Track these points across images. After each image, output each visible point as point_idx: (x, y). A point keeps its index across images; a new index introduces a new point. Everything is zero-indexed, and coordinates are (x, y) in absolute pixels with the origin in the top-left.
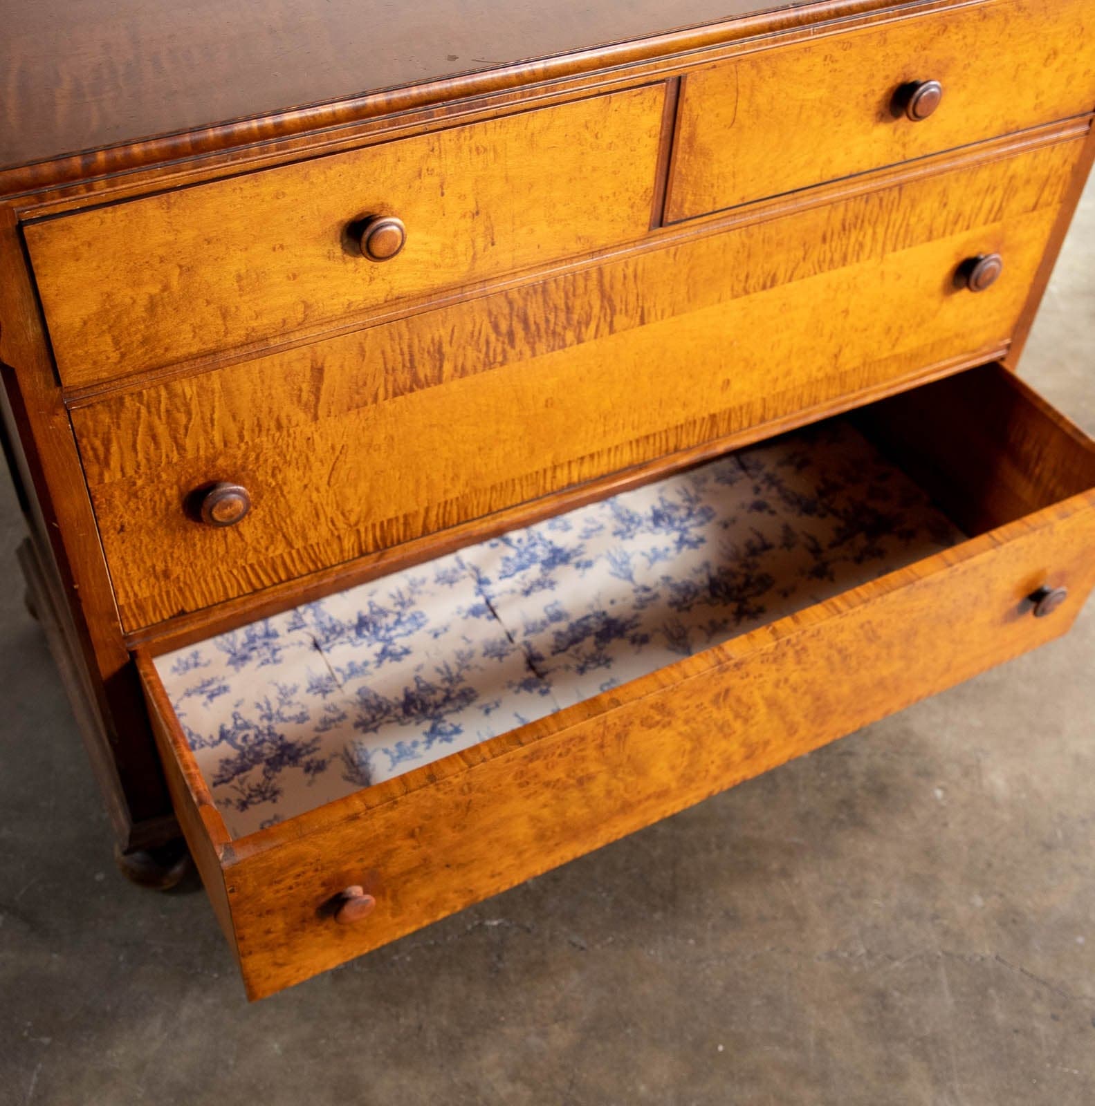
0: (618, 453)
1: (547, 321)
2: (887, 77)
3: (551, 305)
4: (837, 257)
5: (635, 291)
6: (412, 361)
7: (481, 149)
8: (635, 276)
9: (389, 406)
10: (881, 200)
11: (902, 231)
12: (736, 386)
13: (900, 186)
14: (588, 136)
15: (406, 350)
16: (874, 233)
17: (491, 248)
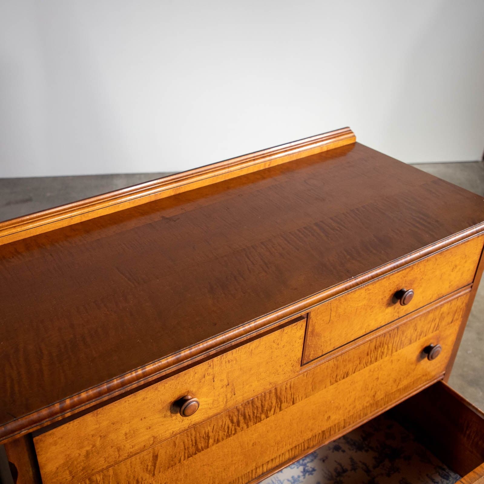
0: (283, 456)
1: (254, 413)
2: (390, 290)
3: (255, 407)
4: (373, 359)
5: (290, 393)
6: (196, 443)
7: (230, 361)
8: (290, 387)
9: (186, 462)
10: (390, 335)
11: (399, 343)
12: (333, 418)
13: (398, 328)
14: (275, 345)
15: (193, 439)
16: (388, 347)
17: (233, 396)
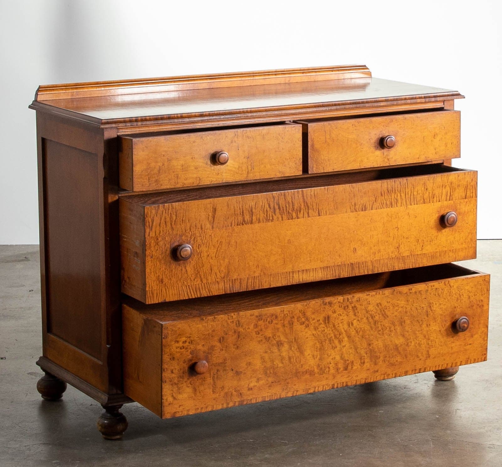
1: (286, 207)
3: (287, 201)
5: (315, 202)
6: (243, 212)
8: (315, 195)
9: (237, 229)
11: (412, 196)
12: (359, 252)
14: (280, 138)
15: (241, 208)
17: (253, 170)
